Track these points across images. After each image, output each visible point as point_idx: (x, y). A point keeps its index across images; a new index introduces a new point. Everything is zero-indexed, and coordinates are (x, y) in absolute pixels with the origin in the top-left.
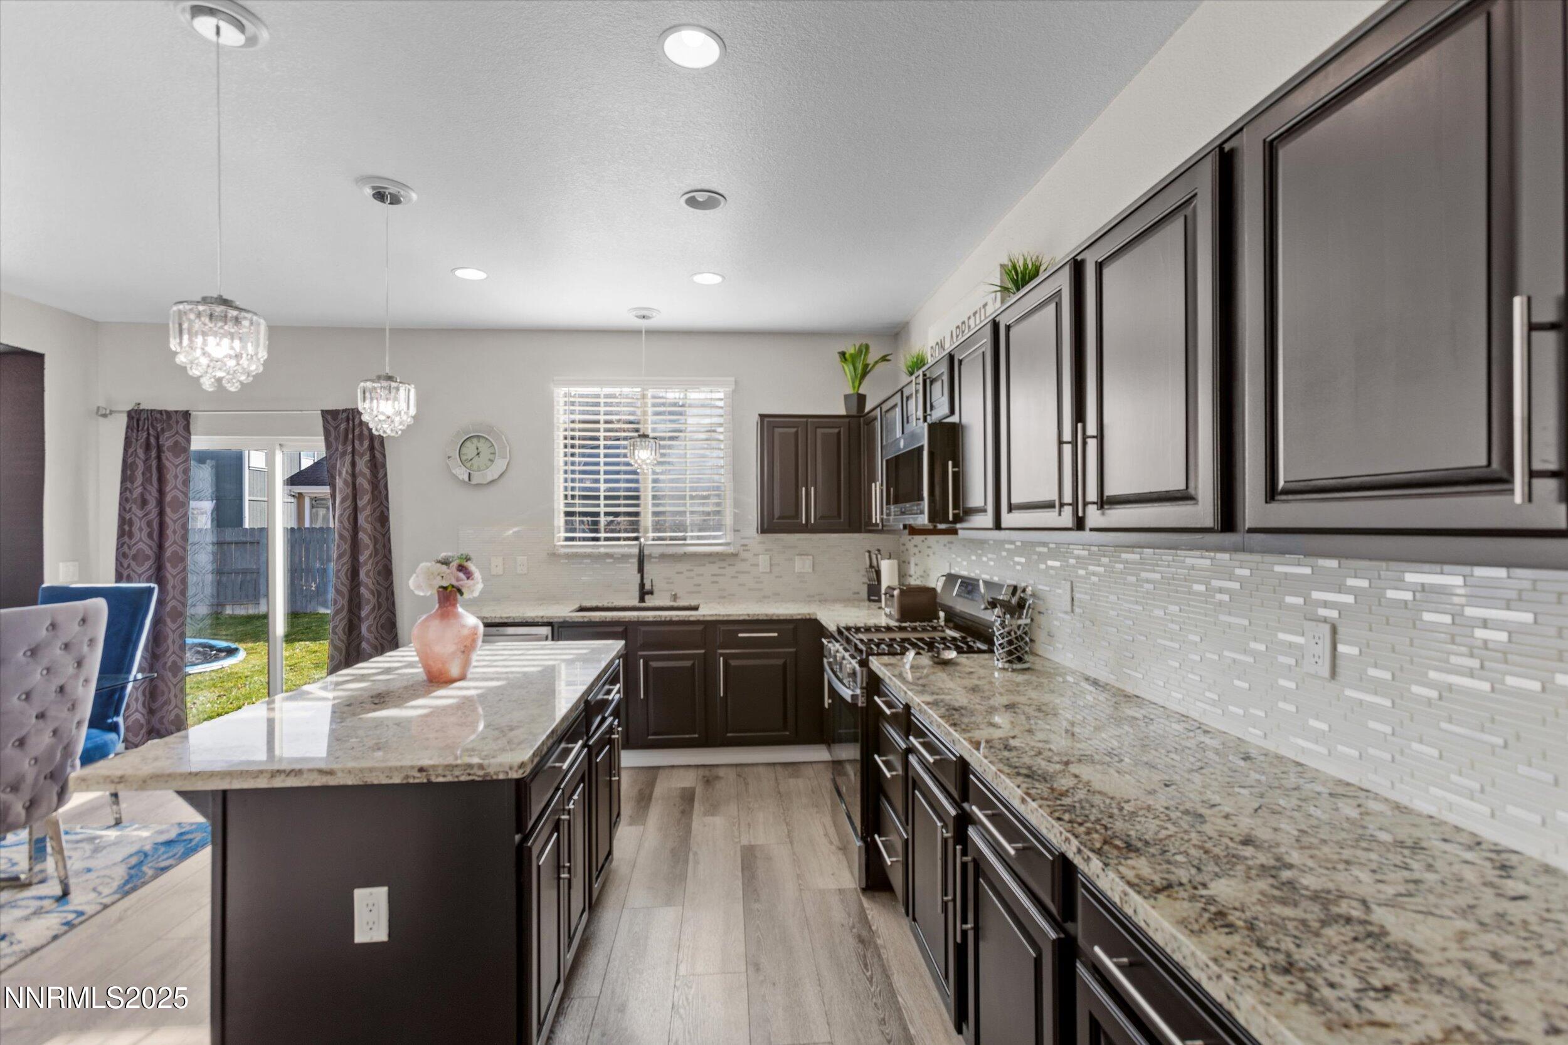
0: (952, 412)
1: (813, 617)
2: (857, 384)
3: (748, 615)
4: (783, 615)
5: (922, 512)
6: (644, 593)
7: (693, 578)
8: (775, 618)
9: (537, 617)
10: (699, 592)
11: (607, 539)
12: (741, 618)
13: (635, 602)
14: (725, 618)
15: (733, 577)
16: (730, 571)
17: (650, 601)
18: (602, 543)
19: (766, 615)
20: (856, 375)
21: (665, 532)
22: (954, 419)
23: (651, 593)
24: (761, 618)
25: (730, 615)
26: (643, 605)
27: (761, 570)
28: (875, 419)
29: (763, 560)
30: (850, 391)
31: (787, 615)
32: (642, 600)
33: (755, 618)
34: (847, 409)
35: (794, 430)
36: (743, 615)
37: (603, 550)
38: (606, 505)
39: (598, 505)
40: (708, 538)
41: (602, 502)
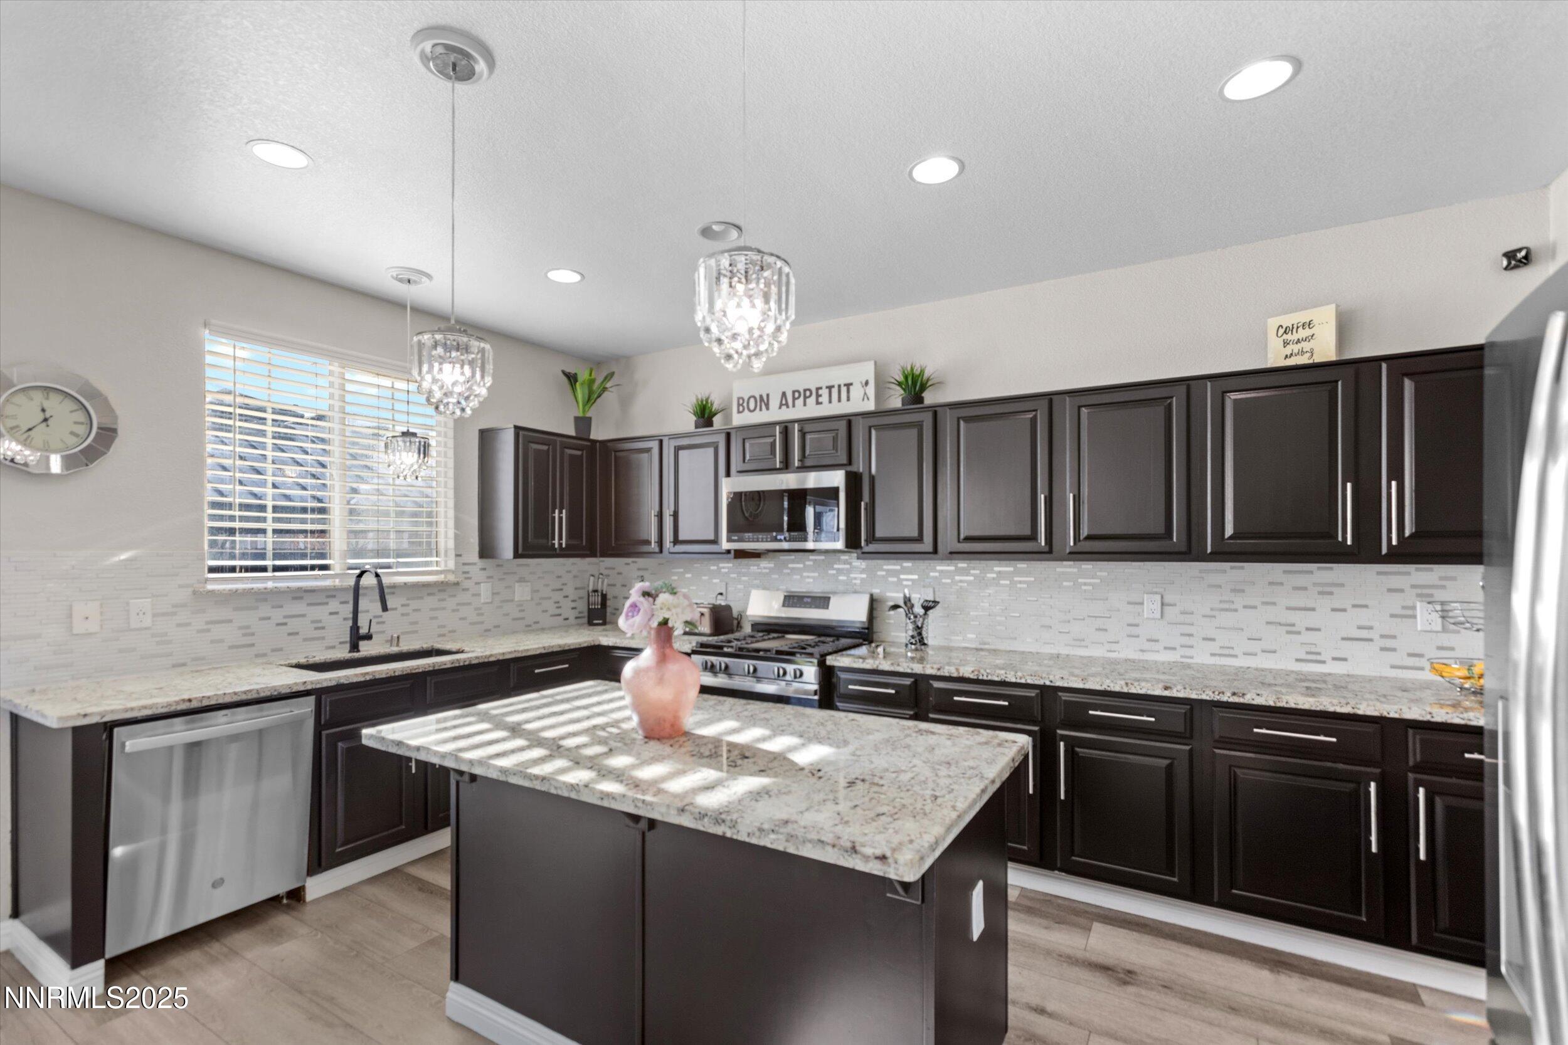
0: (849, 462)
1: (597, 643)
3: (544, 648)
4: (573, 644)
6: (357, 637)
7: (407, 614)
8: (567, 648)
9: (296, 684)
11: (276, 569)
12: (538, 652)
13: (343, 653)
14: (524, 655)
15: (454, 611)
16: (451, 603)
17: (367, 649)
18: (269, 574)
19: (560, 646)
22: (856, 469)
23: (368, 637)
24: (555, 650)
25: (528, 650)
26: (356, 655)
27: (482, 601)
29: (485, 590)
31: (576, 644)
32: (355, 647)
33: (550, 650)
35: (546, 447)
36: (539, 648)
37: (270, 585)
38: (275, 520)
39: (264, 520)
40: (427, 564)
41: (270, 515)
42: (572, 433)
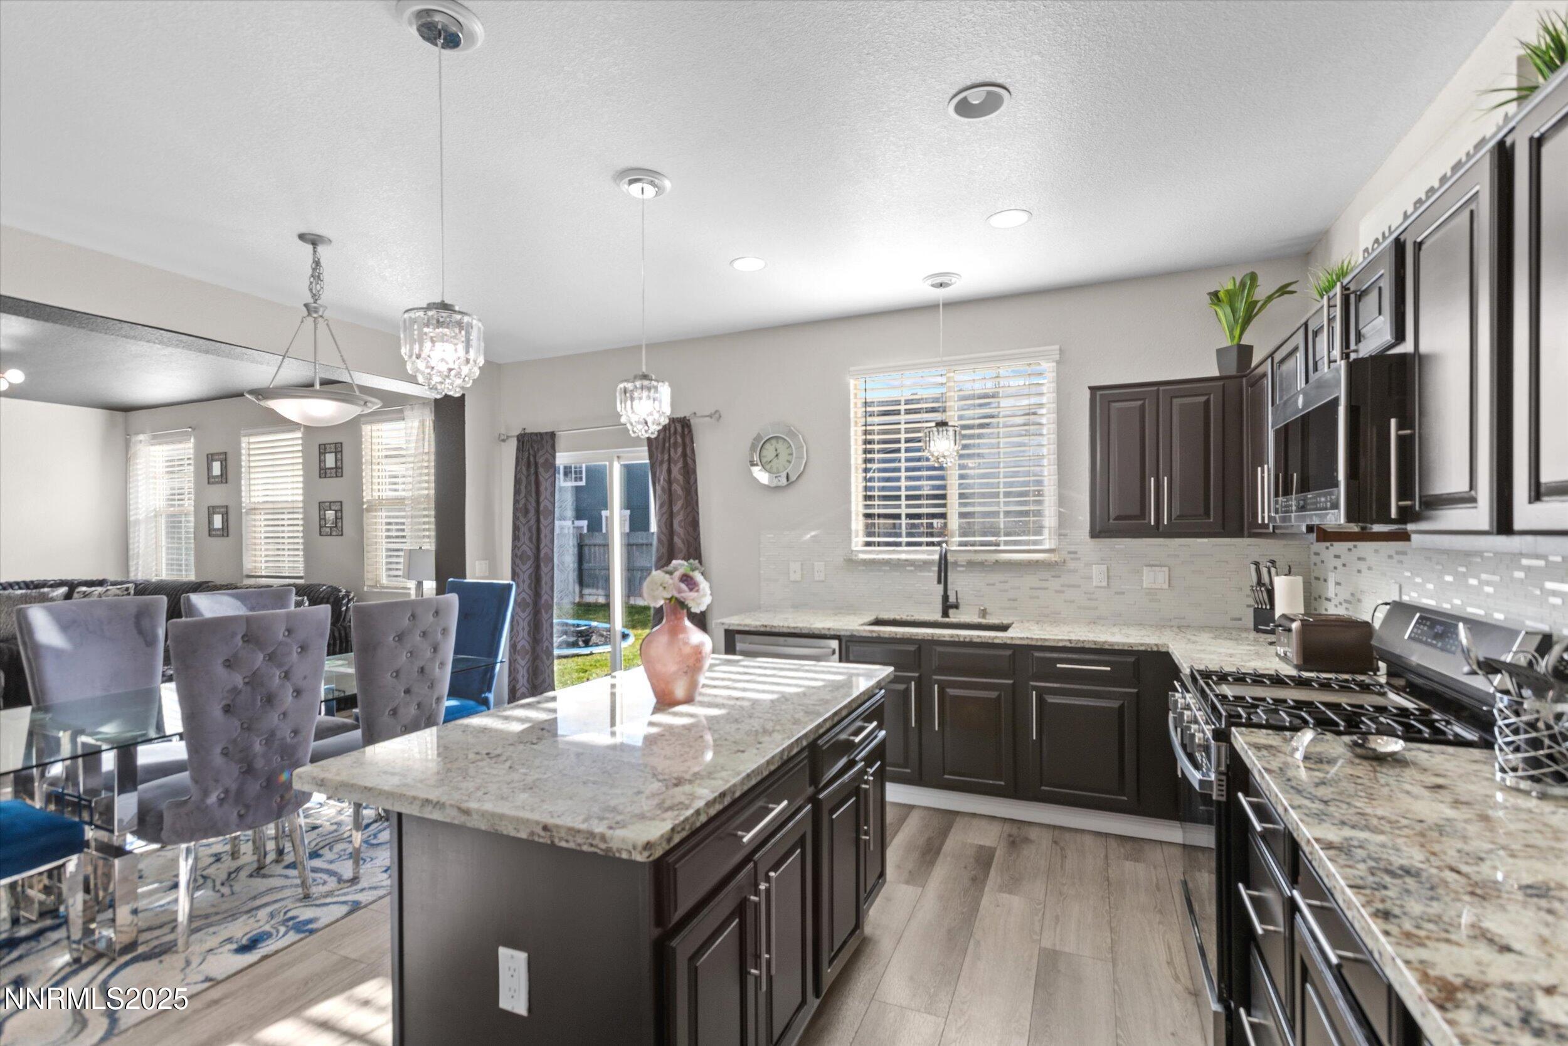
0: (1400, 336)
1: (1164, 650)
2: (1237, 332)
3: (1070, 641)
5: (1335, 506)
6: (947, 607)
7: (1006, 591)
8: (1107, 647)
9: (823, 629)
10: (1016, 609)
11: (909, 544)
12: (1061, 644)
13: (937, 617)
14: (1039, 643)
15: (1057, 592)
16: (1054, 584)
17: (955, 617)
18: (902, 548)
19: (1095, 643)
20: (1236, 321)
21: (974, 536)
22: (1407, 347)
23: (956, 606)
24: (1087, 646)
25: (1045, 640)
26: (947, 620)
27: (1094, 584)
28: (1265, 375)
29: (1098, 574)
30: (1226, 342)
31: (1124, 644)
32: (945, 614)
33: (1079, 645)
34: (1220, 369)
35: (1140, 403)
36: (1062, 640)
37: (903, 556)
38: (908, 506)
39: (899, 506)
40: (1027, 543)
41: (903, 502)
42: (1215, 373)
